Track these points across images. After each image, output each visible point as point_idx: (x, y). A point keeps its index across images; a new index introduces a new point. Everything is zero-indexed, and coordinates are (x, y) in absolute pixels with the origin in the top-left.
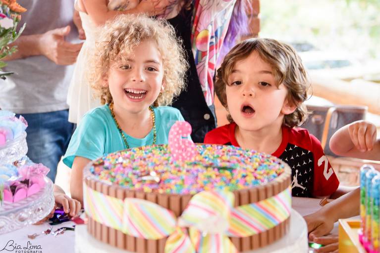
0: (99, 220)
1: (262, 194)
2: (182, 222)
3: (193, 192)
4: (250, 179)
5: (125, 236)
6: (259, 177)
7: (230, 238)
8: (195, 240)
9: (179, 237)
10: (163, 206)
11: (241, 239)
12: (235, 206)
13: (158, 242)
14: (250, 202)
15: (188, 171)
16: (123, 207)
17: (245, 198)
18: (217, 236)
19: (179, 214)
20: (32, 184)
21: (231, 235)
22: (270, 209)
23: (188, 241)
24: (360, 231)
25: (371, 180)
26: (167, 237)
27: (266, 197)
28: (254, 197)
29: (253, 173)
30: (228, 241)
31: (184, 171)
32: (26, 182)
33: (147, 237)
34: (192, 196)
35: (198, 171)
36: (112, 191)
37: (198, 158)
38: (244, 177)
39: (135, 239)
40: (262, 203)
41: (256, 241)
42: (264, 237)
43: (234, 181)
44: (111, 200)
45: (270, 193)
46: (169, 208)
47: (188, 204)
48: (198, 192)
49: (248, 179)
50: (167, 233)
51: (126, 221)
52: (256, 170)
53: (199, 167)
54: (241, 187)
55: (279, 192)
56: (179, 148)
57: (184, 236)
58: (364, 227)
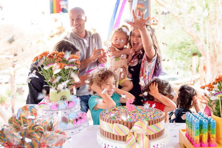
0: (105, 130)
1: (156, 121)
2: (131, 131)
3: (135, 121)
4: (152, 117)
5: (113, 135)
6: (155, 116)
7: (146, 135)
8: (136, 136)
9: (131, 135)
10: (126, 126)
11: (150, 135)
12: (148, 126)
13: (124, 137)
14: (152, 124)
15: (132, 114)
16: (113, 126)
17: (151, 123)
18: (143, 135)
19: (131, 128)
20: (82, 119)
21: (147, 134)
22: (159, 126)
23: (133, 136)
24: (186, 132)
25: (189, 116)
26: (127, 135)
27: (157, 123)
28: (154, 122)
29: (153, 115)
30: (146, 136)
31: (131, 115)
32: (80, 118)
33: (120, 135)
34: (135, 123)
35: (136, 114)
36: (109, 121)
37: (136, 110)
38: (150, 116)
39: (117, 136)
40: (156, 124)
41: (154, 136)
42: (157, 135)
43: (147, 118)
44: (109, 124)
45: (159, 121)
46: (127, 126)
47: (133, 125)
48: (136, 121)
49: (151, 117)
50: (127, 134)
51: (114, 130)
52: (154, 114)
53: (136, 113)
54: (149, 119)
55: (161, 121)
56: (130, 107)
57: (132, 135)
58: (187, 131)
